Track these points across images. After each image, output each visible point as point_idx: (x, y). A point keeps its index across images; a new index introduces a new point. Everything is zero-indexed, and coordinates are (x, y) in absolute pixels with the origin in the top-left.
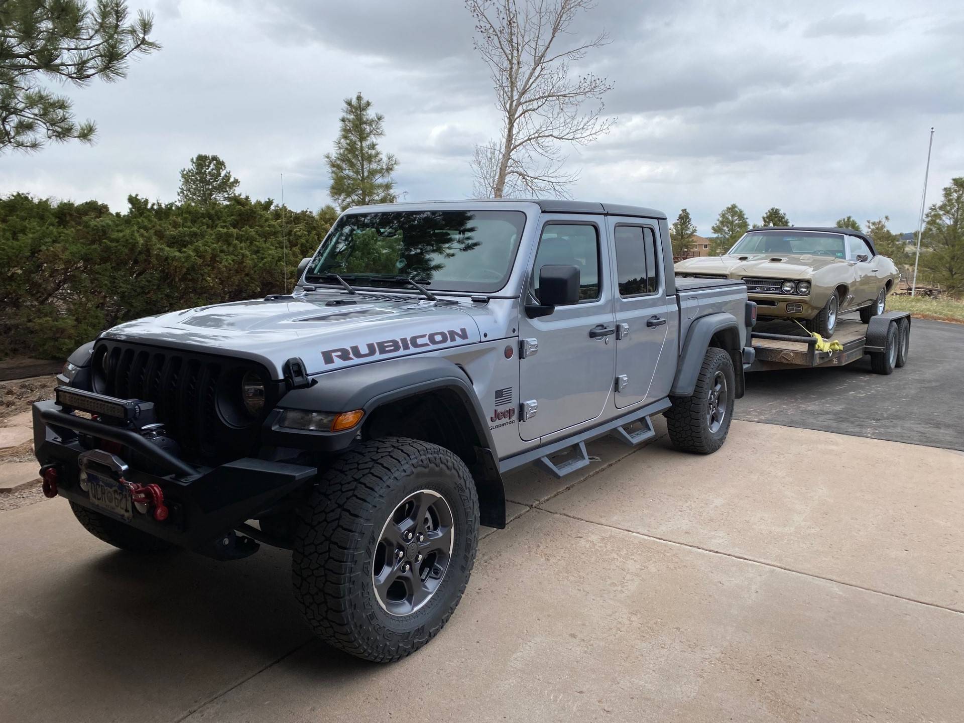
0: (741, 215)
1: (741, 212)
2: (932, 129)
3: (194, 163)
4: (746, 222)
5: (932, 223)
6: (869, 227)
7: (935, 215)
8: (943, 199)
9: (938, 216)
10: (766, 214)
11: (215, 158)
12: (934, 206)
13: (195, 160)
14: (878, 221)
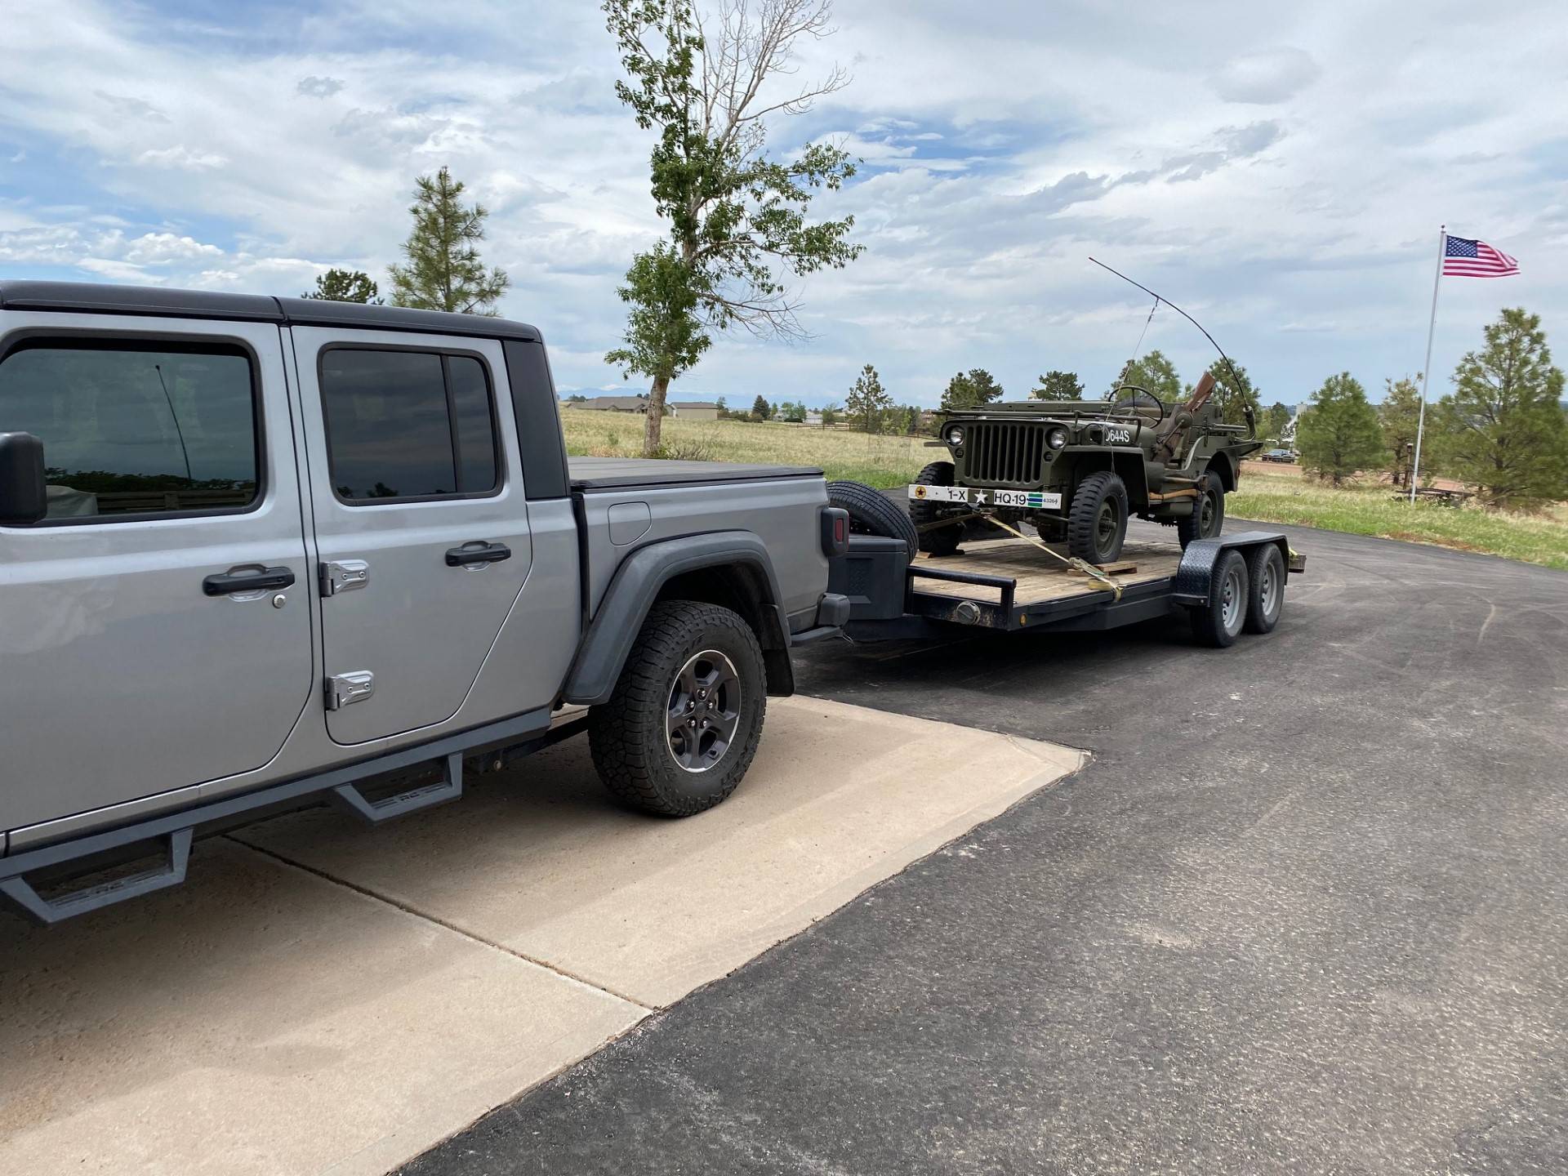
0: (1167, 370)
1: (1168, 364)
2: (1443, 227)
3: (321, 283)
4: (1177, 382)
5: (1466, 382)
6: (1390, 390)
7: (1471, 370)
8: (1485, 343)
9: (1476, 371)
10: (1211, 367)
11: (360, 277)
12: (1470, 355)
13: (324, 279)
14: (1404, 380)
